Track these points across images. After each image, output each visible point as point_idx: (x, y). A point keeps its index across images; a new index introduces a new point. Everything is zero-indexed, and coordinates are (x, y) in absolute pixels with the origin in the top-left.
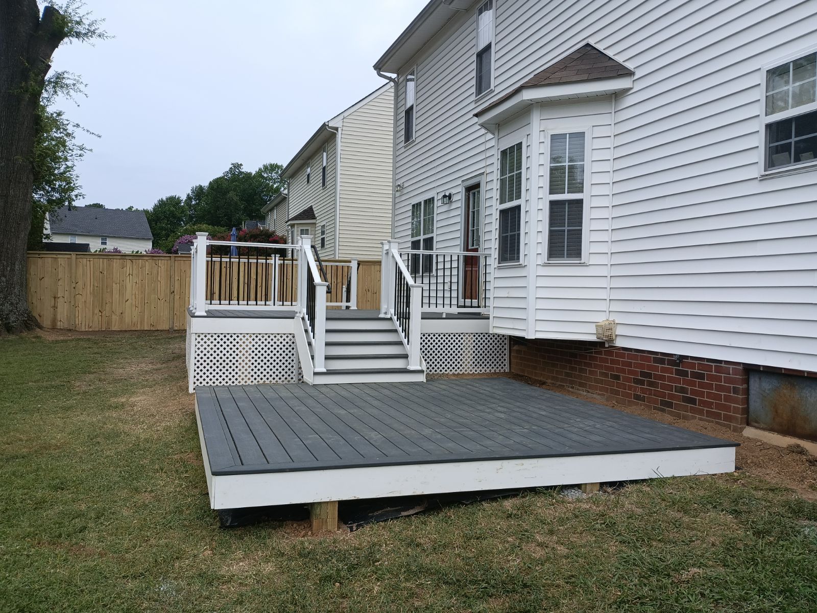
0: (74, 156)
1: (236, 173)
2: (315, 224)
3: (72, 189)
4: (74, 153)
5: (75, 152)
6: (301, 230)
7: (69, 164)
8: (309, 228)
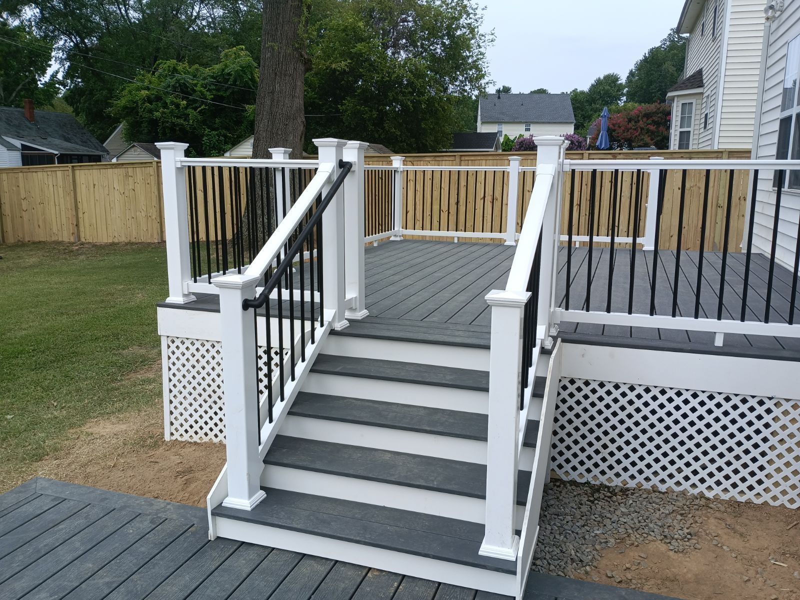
0: (486, 42)
1: (676, 39)
2: (702, 94)
3: (483, 76)
4: (486, 39)
5: (487, 37)
6: (683, 104)
7: (482, 50)
8: (693, 101)
